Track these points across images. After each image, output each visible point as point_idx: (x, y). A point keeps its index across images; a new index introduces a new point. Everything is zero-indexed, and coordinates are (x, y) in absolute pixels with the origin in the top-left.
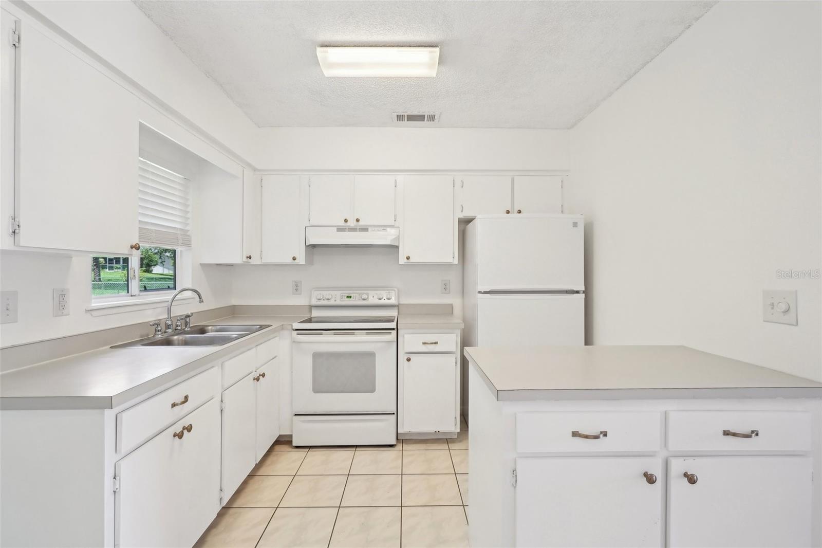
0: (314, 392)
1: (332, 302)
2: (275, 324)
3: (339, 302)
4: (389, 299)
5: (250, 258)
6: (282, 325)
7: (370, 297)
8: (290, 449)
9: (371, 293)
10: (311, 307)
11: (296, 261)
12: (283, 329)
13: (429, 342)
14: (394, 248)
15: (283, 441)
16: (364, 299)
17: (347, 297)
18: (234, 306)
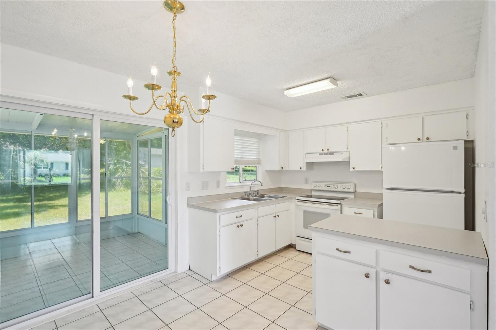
0: (304, 228)
1: (320, 189)
2: (289, 196)
3: (323, 189)
4: (348, 189)
5: (282, 168)
6: (292, 197)
7: (339, 187)
8: (295, 251)
9: (340, 185)
10: (312, 190)
11: (302, 169)
12: (292, 199)
13: (358, 213)
14: (348, 163)
15: (291, 246)
16: (336, 188)
17: (328, 186)
18: (282, 187)
